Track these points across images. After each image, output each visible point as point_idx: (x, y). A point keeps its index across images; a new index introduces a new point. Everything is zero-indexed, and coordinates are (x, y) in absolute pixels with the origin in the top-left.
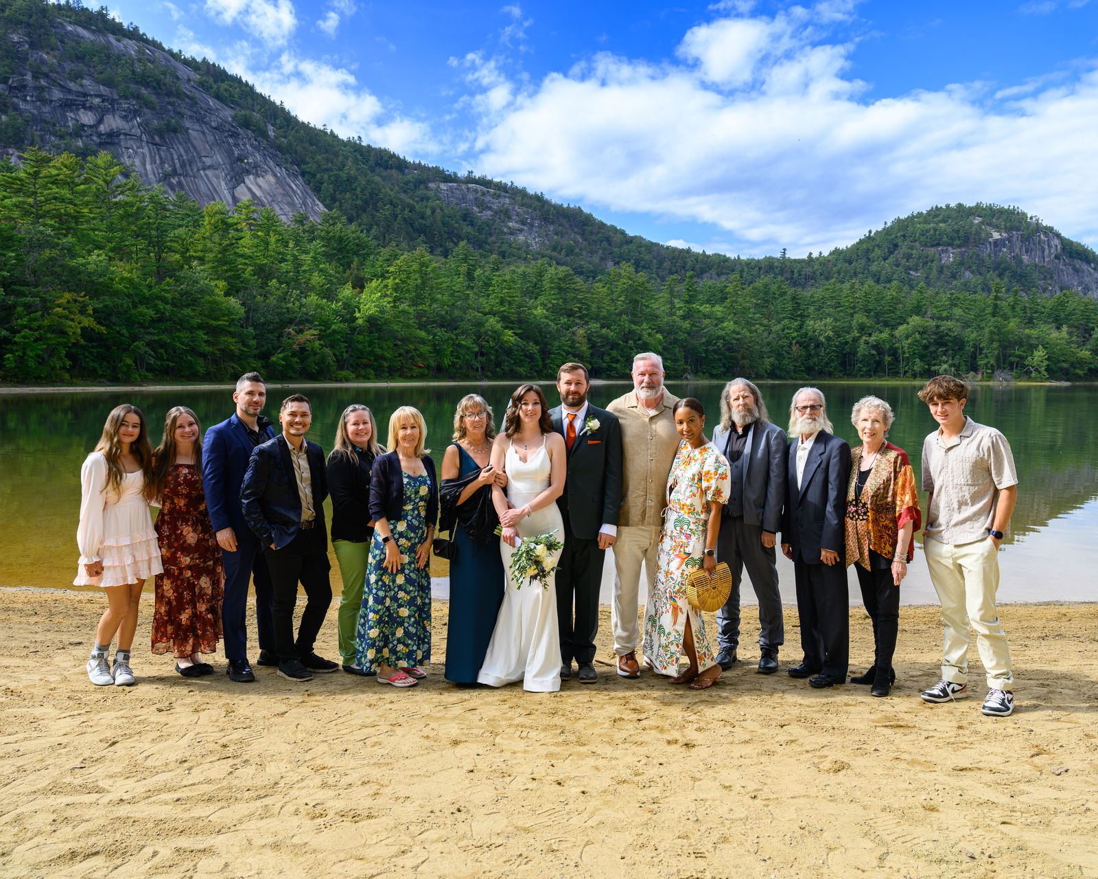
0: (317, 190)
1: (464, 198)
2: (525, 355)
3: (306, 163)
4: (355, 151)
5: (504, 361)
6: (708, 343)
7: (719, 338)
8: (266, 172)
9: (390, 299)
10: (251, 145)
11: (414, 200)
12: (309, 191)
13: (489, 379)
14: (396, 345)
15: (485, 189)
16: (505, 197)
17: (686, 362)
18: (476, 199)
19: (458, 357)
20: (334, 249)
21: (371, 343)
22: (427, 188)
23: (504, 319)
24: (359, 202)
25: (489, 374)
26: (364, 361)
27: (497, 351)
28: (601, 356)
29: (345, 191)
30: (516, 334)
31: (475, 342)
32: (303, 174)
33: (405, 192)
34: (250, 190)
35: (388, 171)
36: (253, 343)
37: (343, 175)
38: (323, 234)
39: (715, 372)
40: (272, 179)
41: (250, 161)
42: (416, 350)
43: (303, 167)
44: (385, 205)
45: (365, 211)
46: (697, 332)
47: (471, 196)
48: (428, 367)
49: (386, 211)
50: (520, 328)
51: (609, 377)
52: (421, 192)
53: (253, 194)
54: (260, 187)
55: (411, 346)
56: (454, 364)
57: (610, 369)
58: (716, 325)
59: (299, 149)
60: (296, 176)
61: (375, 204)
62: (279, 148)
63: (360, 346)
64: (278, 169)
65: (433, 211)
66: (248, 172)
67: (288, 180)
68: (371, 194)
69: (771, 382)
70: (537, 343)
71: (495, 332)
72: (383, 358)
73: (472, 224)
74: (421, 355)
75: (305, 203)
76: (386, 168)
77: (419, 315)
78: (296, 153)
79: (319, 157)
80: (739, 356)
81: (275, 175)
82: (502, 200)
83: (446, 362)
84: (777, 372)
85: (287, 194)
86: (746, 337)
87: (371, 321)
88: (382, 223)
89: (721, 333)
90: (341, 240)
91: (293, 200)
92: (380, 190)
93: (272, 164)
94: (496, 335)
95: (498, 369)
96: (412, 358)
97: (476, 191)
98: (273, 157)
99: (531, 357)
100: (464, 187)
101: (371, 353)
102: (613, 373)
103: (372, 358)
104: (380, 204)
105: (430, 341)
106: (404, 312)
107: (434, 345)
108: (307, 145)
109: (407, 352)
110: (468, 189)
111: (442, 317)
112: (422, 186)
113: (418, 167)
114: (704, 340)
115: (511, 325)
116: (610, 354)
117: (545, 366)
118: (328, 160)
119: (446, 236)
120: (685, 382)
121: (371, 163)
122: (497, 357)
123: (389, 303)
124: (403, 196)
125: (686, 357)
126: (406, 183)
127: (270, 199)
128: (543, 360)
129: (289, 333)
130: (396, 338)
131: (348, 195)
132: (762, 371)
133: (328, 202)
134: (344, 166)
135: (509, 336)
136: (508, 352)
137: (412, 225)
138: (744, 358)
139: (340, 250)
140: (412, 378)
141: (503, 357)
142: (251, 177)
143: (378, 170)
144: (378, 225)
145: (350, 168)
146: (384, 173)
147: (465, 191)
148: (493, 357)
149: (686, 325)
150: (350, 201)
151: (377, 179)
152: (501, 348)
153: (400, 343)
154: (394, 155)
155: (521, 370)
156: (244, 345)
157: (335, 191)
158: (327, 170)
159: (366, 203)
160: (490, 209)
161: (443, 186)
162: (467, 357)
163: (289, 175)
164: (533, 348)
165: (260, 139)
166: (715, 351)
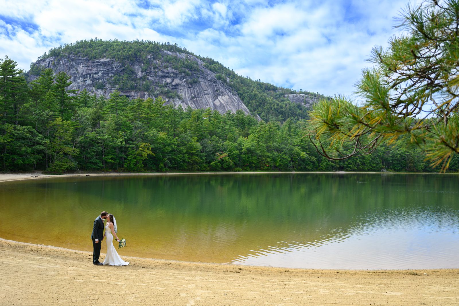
0: (243, 100)
1: (298, 100)
2: (311, 162)
3: (240, 90)
4: (258, 85)
5: (302, 164)
6: (393, 156)
7: (398, 154)
8: (225, 94)
9: (256, 141)
10: (221, 85)
11: (279, 101)
12: (240, 100)
13: (295, 171)
14: (258, 158)
15: (307, 96)
16: (315, 98)
17: (383, 165)
18: (303, 100)
19: (282, 163)
20: (240, 123)
21: (248, 158)
22: (284, 97)
23: (303, 148)
24: (258, 103)
25: (296, 169)
26: (246, 164)
27: (298, 160)
28: (344, 162)
29: (253, 100)
30: (306, 153)
31: (290, 157)
32: (238, 95)
33: (276, 98)
34: (220, 101)
35: (270, 91)
36: (204, 158)
37: (253, 94)
38: (236, 118)
39: (396, 169)
40: (227, 97)
41: (220, 91)
42: (266, 160)
43: (239, 92)
44: (267, 104)
45: (260, 106)
46: (389, 152)
47: (301, 99)
48: (271, 166)
49: (267, 106)
50: (309, 151)
51: (347, 170)
52: (282, 98)
53: (221, 103)
54: (223, 100)
55: (264, 159)
56: (280, 165)
57: (348, 167)
58: (398, 149)
59: (237, 85)
60: (236, 95)
61: (264, 104)
62: (230, 86)
63: (244, 159)
64: (230, 93)
65: (286, 105)
66: (219, 95)
67: (233, 97)
68: (262, 100)
69: (424, 173)
70: (316, 157)
71: (298, 153)
72: (253, 163)
73: (301, 109)
74: (268, 162)
75: (238, 105)
76: (269, 90)
77: (268, 147)
78: (236, 87)
79: (244, 88)
80: (408, 162)
81: (228, 95)
82: (313, 100)
83: (278, 164)
84: (427, 169)
85: (232, 102)
86: (411, 154)
87: (248, 150)
88: (266, 111)
89: (399, 152)
90: (242, 120)
91: (234, 104)
92: (266, 99)
93: (228, 91)
94: (298, 154)
95: (299, 167)
96: (264, 163)
97: (303, 97)
98: (228, 89)
99: (313, 162)
100: (298, 95)
101: (248, 161)
102: (349, 169)
103: (249, 163)
104: (266, 104)
105: (271, 156)
106: (261, 146)
107: (273, 158)
108: (240, 84)
109: (263, 161)
110: (300, 96)
111: (277, 148)
112: (282, 96)
113: (281, 89)
114: (391, 155)
115: (305, 150)
116: (348, 161)
117: (319, 166)
118: (247, 89)
119: (291, 114)
120: (382, 173)
121: (264, 88)
122: (299, 162)
123: (256, 143)
124: (275, 100)
125: (383, 162)
126: (276, 95)
127: (226, 104)
128: (319, 163)
129: (217, 154)
130: (258, 156)
131: (254, 101)
132: (419, 168)
133: (247, 104)
134: (253, 90)
135: (303, 155)
136: (303, 160)
137: (277, 111)
138: (410, 163)
139: (242, 123)
140: (264, 170)
141: (301, 162)
142: (220, 96)
143: (266, 91)
144: (265, 111)
145: (255, 91)
146: (268, 92)
147: (299, 97)
148: (297, 162)
149: (383, 149)
150: (255, 103)
151: (265, 94)
152: (300, 159)
153: (259, 157)
154: (272, 85)
155: (309, 167)
156: (201, 159)
157: (249, 100)
158: (247, 92)
159: (261, 103)
160: (309, 103)
161: (290, 96)
162: (286, 162)
163: (233, 95)
164: (314, 159)
165: (224, 83)
166: (396, 160)
